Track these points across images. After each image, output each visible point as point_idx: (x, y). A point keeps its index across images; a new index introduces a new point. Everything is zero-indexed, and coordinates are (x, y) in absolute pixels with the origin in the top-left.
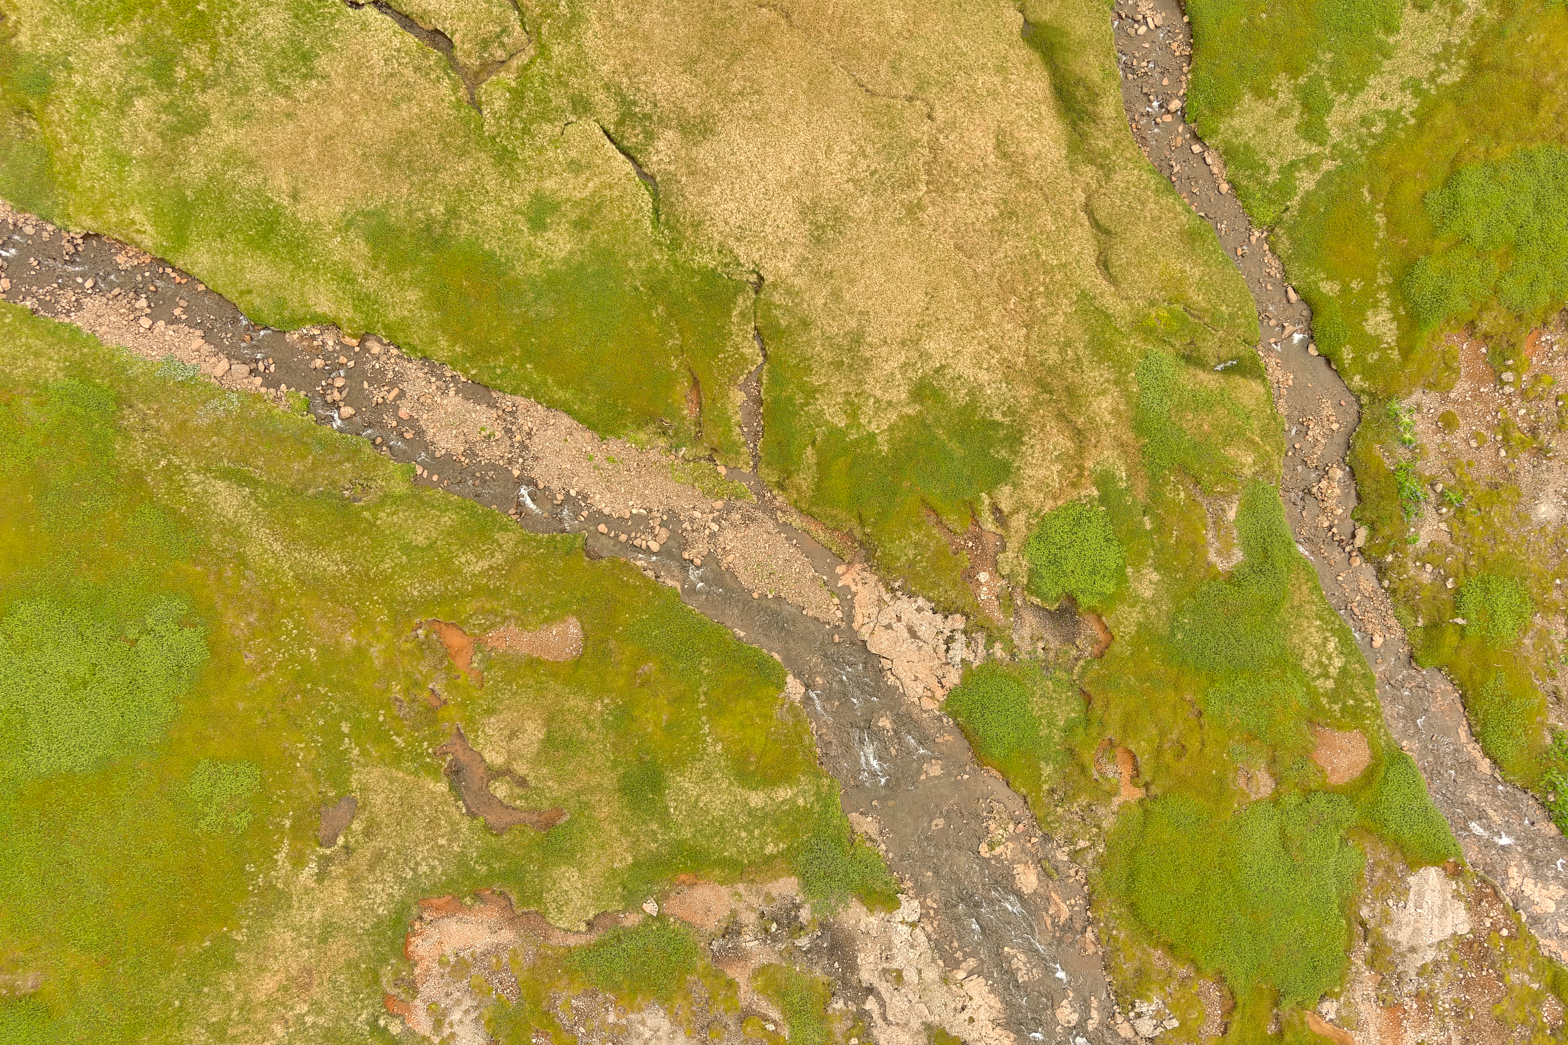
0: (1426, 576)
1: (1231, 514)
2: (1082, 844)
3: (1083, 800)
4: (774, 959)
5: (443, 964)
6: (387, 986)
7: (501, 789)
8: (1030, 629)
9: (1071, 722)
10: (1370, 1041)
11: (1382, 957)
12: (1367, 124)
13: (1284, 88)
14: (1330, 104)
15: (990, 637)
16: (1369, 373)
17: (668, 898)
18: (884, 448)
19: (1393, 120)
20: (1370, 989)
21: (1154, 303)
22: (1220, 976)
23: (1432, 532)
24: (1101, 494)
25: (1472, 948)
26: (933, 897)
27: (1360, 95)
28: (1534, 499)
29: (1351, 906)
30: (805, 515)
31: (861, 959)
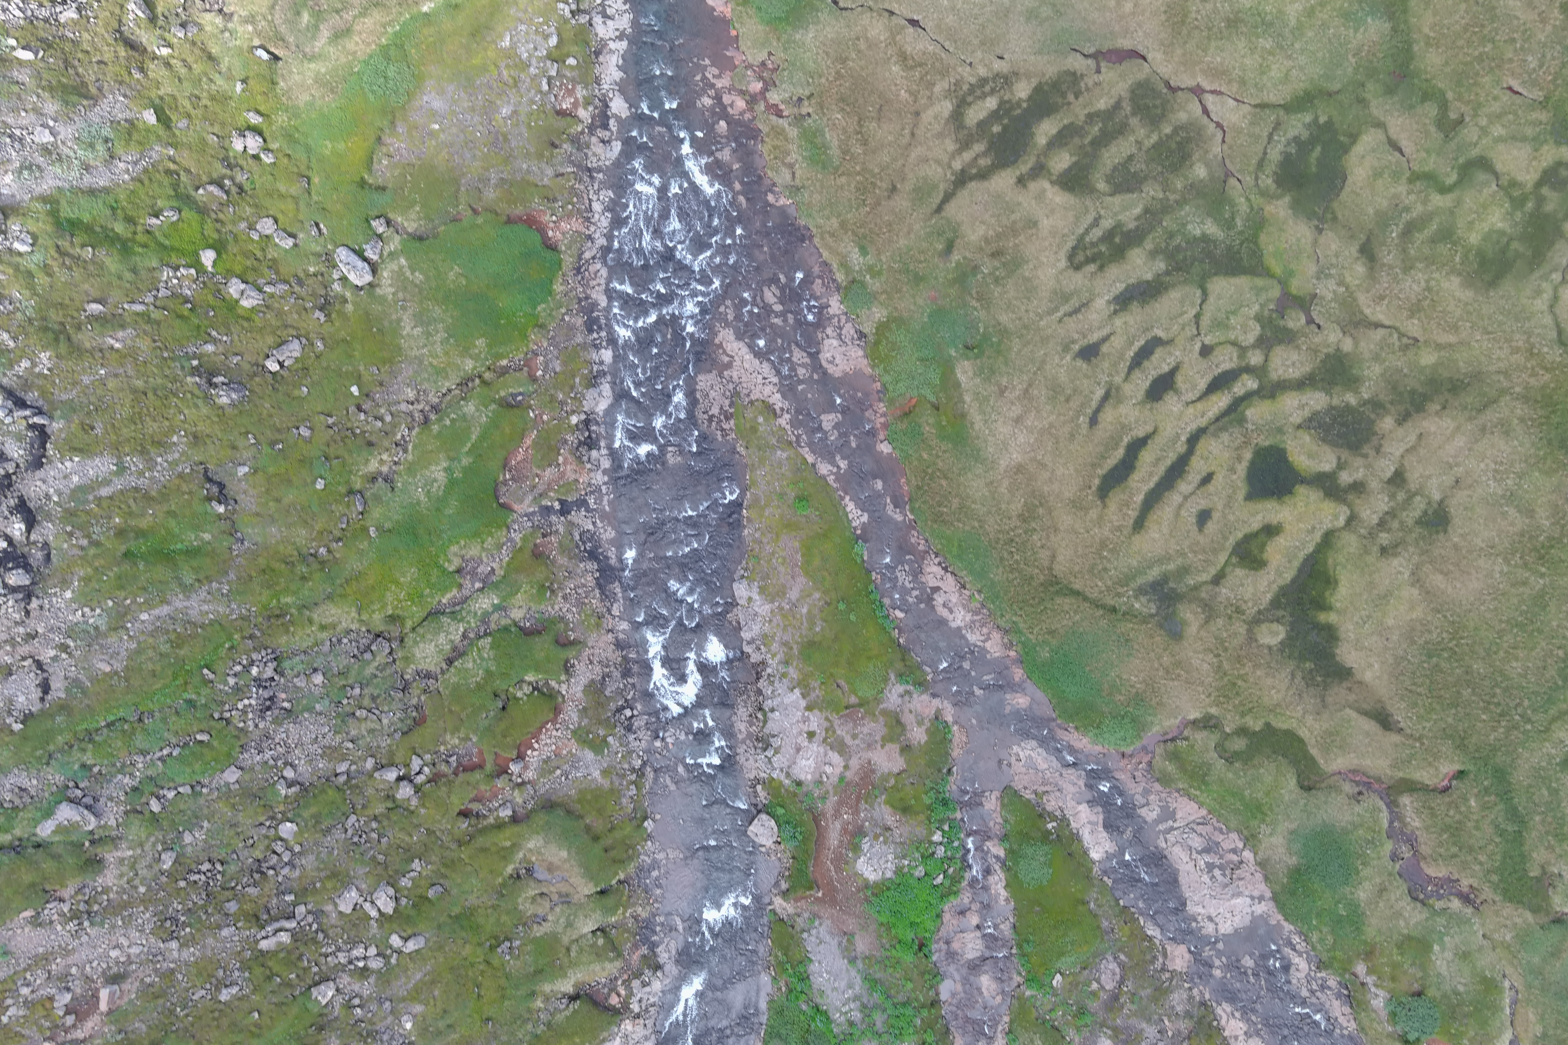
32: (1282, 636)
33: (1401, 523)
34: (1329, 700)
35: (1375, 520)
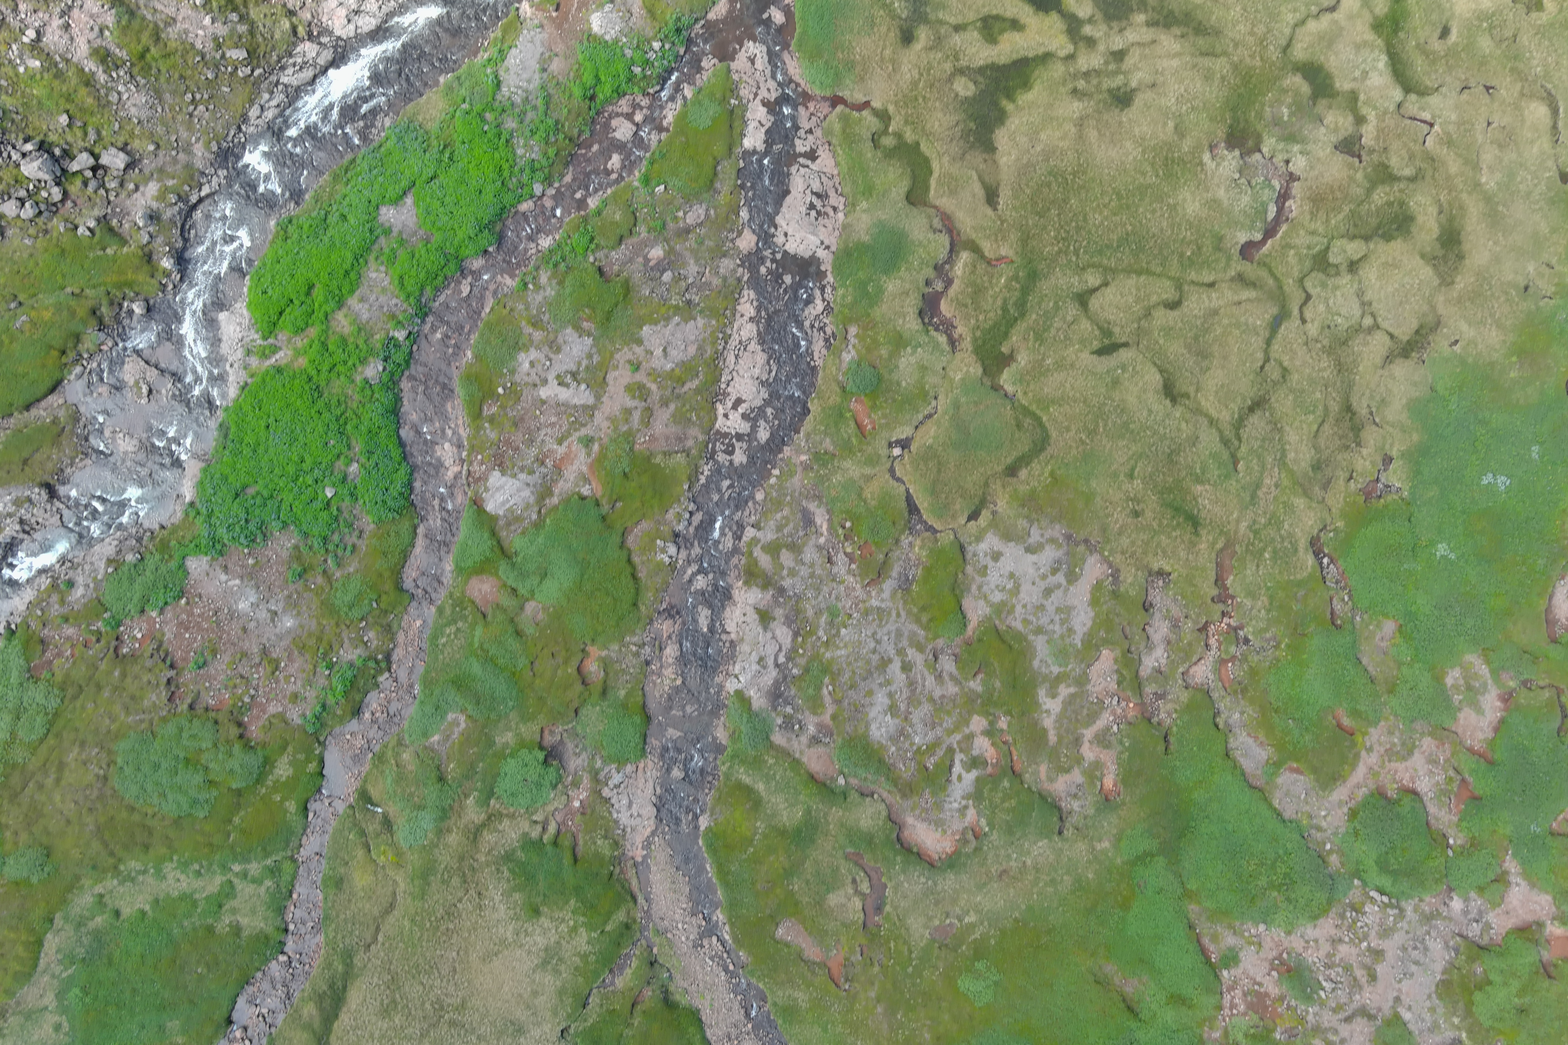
0: (370, 635)
1: (436, 738)
2: (634, 648)
3: (617, 666)
4: (807, 713)
5: (945, 832)
6: (974, 843)
7: (865, 887)
8: (576, 762)
9: (593, 706)
10: (580, 463)
11: (544, 492)
12: (198, 874)
13: (223, 925)
14: (207, 898)
15: (597, 774)
16: (309, 751)
17: (832, 778)
18: (572, 902)
19: (184, 866)
20: (561, 484)
21: (383, 867)
22: (622, 545)
23: (350, 654)
24: (489, 798)
25: (500, 463)
26: (718, 680)
27: (188, 891)
28: (289, 631)
29: (538, 525)
30: (634, 899)
31: (770, 682)
32: (969, 94)
33: (1100, 83)
34: (968, 157)
35: (1084, 70)
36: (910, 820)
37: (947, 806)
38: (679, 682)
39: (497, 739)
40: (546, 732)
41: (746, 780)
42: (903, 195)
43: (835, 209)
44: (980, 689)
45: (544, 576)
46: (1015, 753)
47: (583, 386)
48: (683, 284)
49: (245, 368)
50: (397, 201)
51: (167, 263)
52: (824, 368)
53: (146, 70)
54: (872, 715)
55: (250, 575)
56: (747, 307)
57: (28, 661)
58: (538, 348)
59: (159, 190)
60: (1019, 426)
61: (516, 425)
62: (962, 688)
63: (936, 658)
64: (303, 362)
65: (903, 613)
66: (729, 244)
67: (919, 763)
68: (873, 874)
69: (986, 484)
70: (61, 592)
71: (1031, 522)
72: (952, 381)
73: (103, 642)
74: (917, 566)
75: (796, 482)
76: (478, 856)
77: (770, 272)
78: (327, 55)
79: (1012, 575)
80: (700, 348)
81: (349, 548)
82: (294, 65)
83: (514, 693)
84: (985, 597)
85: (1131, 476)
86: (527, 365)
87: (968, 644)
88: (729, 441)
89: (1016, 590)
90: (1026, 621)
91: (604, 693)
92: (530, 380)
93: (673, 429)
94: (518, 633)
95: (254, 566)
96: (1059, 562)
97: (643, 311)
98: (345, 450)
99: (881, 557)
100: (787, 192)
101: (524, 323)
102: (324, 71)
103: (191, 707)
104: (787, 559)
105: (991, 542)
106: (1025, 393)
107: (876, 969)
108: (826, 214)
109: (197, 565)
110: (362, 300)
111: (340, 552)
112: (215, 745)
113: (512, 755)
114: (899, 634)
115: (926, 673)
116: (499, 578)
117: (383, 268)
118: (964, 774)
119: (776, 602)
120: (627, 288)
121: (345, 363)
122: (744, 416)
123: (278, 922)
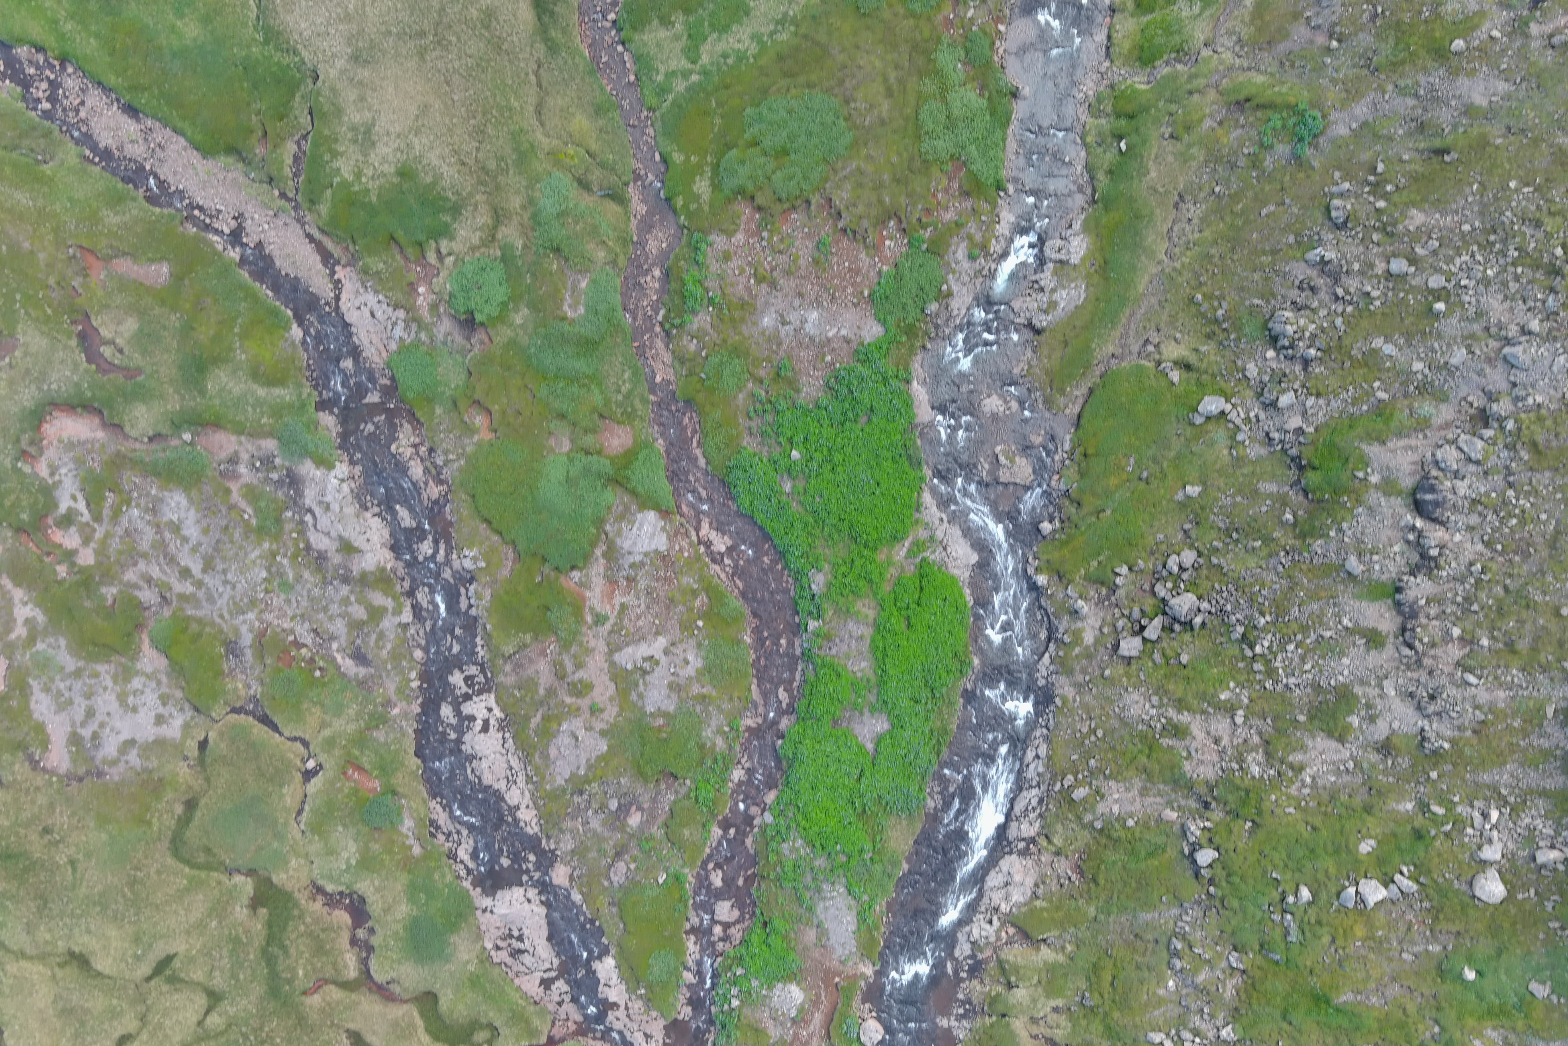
0: (693, 347)
1: (584, 285)
2: (451, 457)
3: (457, 433)
4: (255, 482)
5: (60, 441)
6: (24, 444)
7: (107, 351)
8: (445, 327)
9: (458, 386)
10: (595, 597)
11: (612, 554)
12: (725, 56)
13: (679, 21)
14: (705, 38)
15: (419, 327)
16: (690, 216)
17: (198, 435)
18: (374, 199)
19: (741, 57)
20: (602, 569)
21: (566, 144)
22: (514, 544)
23: (701, 320)
24: (503, 255)
25: (664, 559)
26: (358, 469)
27: (724, 36)
28: (763, 313)
29: (600, 523)
30: (321, 231)
31: (306, 492)
36: (100, 434)
37: (71, 466)
38: (393, 447)
39: (526, 311)
40: (487, 340)
41: (278, 391)
42: (440, 995)
43: (498, 948)
44: (104, 590)
45: (568, 480)
46: (34, 549)
47: (629, 667)
48: (595, 805)
49: (927, 524)
50: (879, 740)
51: (1042, 580)
52: (424, 802)
53: (1143, 737)
54: (192, 512)
55: (823, 346)
56: (527, 816)
57: (969, 171)
58: (690, 678)
59: (1082, 640)
60: (208, 850)
61: (671, 600)
62: (121, 582)
63: (163, 597)
64: (881, 557)
65: (218, 620)
66: (575, 863)
67: (121, 492)
68: (106, 367)
69: (207, 780)
70: (976, 246)
71: (145, 770)
72: (298, 856)
73: (914, 220)
74: (231, 671)
75: (391, 686)
76: (485, 197)
77: (526, 860)
78: (1012, 833)
79: (135, 710)
80: (546, 757)
81: (752, 414)
82: (1034, 809)
83: (534, 360)
84: (147, 676)
85: (72, 862)
86: (690, 658)
87: (139, 627)
88: (476, 689)
89: (122, 699)
90: (96, 675)
91: (455, 403)
92: (681, 646)
93: (530, 671)
94: (562, 416)
95: (824, 356)
96: (97, 747)
97: (615, 762)
98: (802, 498)
99: (268, 662)
100: (549, 939)
101: (714, 693)
102: (1008, 816)
103: (808, 202)
104: (359, 612)
105: (173, 730)
106: (219, 883)
107: (52, 281)
108: (504, 939)
109: (872, 331)
110: (861, 638)
111: (758, 406)
112: (769, 179)
113: (504, 305)
114: (211, 599)
115: (164, 578)
116: (607, 457)
117: (859, 675)
118: (72, 503)
119: (345, 568)
120: (641, 774)
121: (844, 576)
122: (472, 718)
123: (632, 46)
